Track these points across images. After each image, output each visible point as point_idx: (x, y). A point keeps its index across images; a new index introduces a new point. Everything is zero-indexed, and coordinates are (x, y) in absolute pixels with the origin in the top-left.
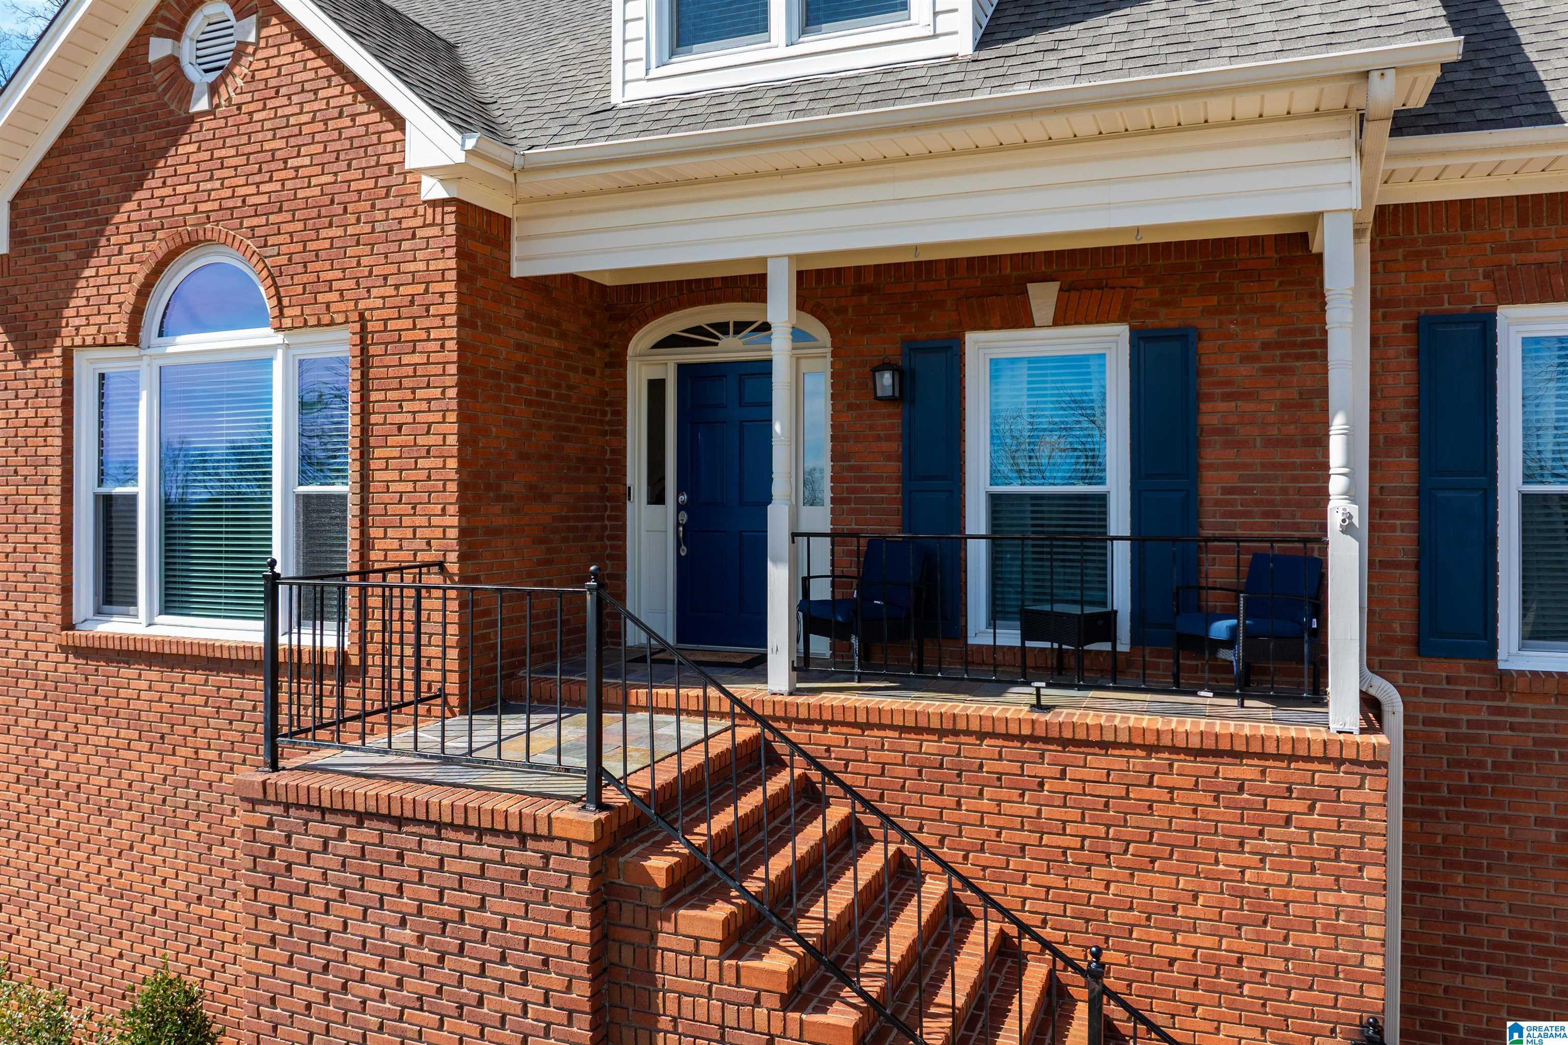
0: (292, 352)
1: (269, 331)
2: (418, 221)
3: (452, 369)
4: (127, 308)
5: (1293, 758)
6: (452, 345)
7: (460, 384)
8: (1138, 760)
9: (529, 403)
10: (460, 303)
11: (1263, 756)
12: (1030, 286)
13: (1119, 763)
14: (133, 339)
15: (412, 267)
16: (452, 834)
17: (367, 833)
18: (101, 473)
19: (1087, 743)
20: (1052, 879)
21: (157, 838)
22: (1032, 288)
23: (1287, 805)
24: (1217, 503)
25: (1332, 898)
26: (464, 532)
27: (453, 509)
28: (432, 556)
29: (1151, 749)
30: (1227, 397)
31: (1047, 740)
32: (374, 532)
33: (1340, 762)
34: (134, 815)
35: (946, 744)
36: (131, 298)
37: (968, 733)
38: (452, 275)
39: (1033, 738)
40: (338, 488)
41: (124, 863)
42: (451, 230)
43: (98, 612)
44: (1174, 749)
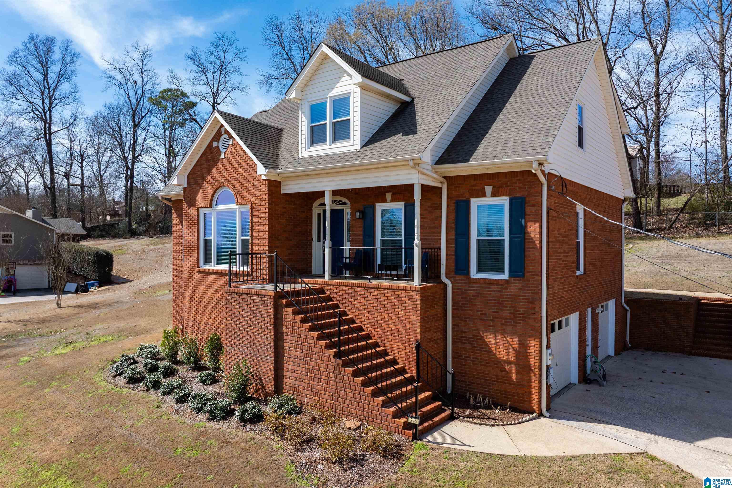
0: (240, 210)
1: (235, 205)
2: (261, 184)
3: (267, 214)
4: (209, 199)
5: (409, 290)
6: (267, 209)
7: (269, 217)
9: (286, 220)
10: (268, 200)
11: (401, 290)
14: (211, 206)
15: (260, 193)
16: (255, 296)
17: (243, 297)
18: (205, 234)
20: (369, 315)
21: (215, 312)
22: (387, 194)
23: (405, 299)
25: (412, 318)
26: (269, 247)
27: (267, 242)
28: (264, 251)
31: (368, 288)
32: (254, 247)
34: (211, 307)
35: (353, 289)
36: (210, 197)
37: (356, 286)
38: (267, 195)
39: (366, 287)
40: (248, 238)
41: (209, 317)
42: (267, 185)
43: (204, 264)
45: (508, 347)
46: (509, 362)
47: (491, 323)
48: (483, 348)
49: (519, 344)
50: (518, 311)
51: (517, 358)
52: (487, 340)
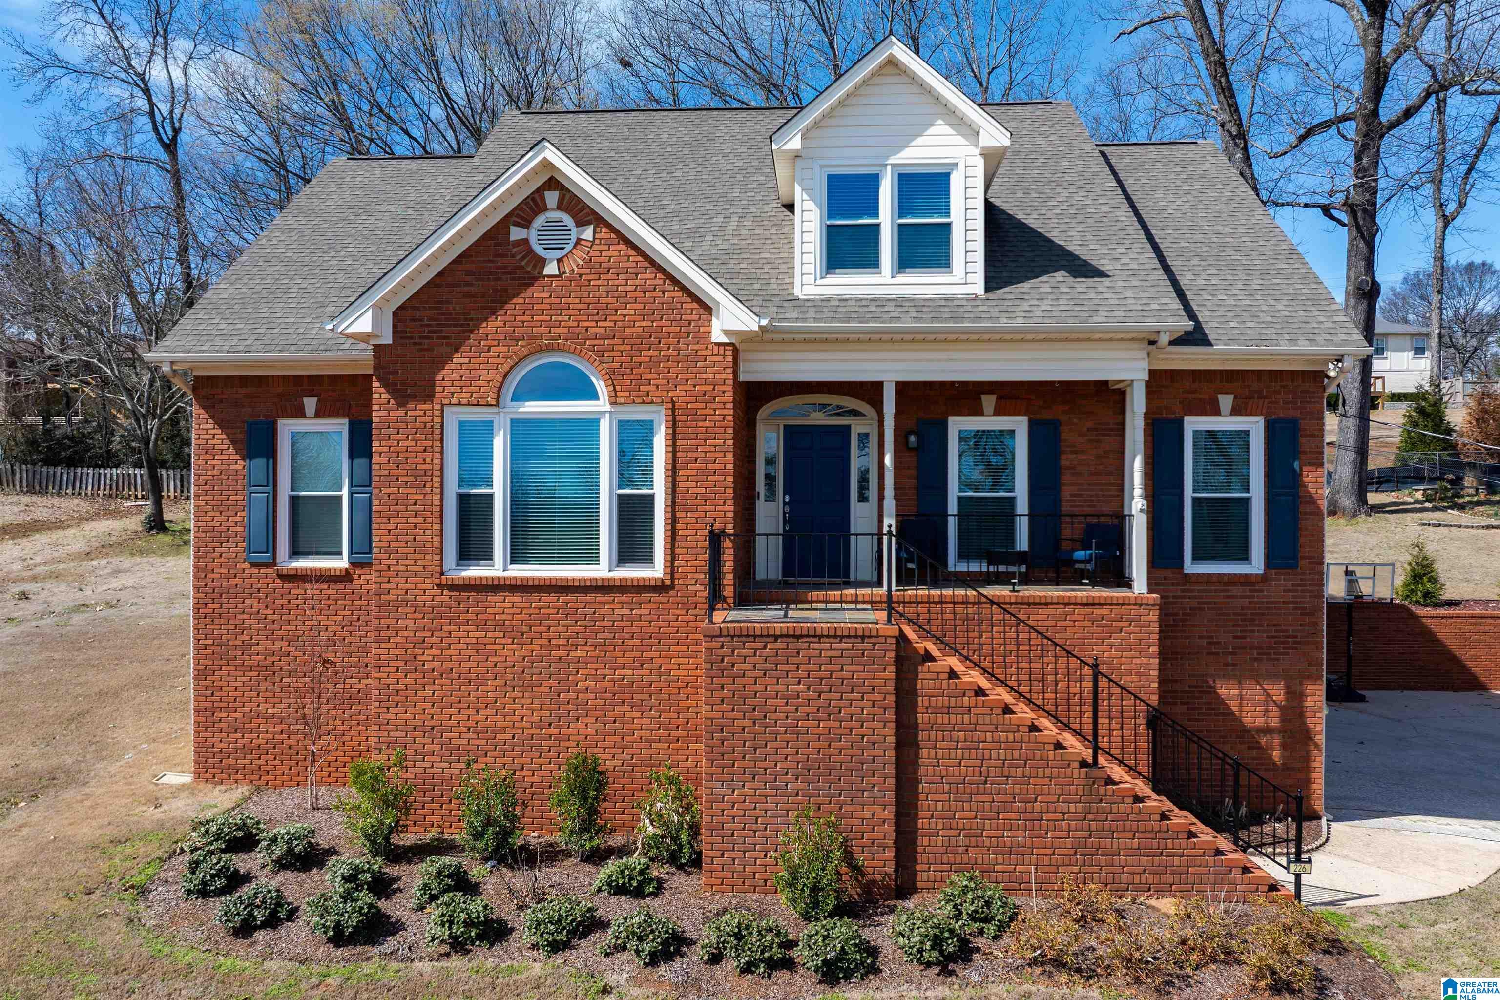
0: (614, 416)
1: (600, 403)
2: (709, 352)
4: (495, 384)
5: (1123, 604)
6: (730, 418)
7: (735, 438)
8: (1060, 610)
11: (1111, 604)
12: (983, 396)
13: (1052, 612)
14: (497, 402)
15: (704, 376)
16: (827, 640)
17: (779, 644)
18: (466, 480)
19: (1040, 604)
22: (984, 397)
23: (1121, 624)
24: (1068, 501)
25: (1138, 661)
28: (717, 526)
29: (1066, 604)
30: (1072, 452)
31: (1021, 604)
32: (679, 514)
33: (1141, 605)
36: (496, 379)
37: (986, 603)
38: (730, 382)
40: (647, 491)
42: (729, 358)
43: (462, 565)
44: (1076, 604)
45: (1266, 701)
46: (1267, 730)
47: (1230, 659)
48: (1213, 709)
49: (1287, 693)
50: (1283, 631)
51: (1284, 719)
52: (1223, 692)
